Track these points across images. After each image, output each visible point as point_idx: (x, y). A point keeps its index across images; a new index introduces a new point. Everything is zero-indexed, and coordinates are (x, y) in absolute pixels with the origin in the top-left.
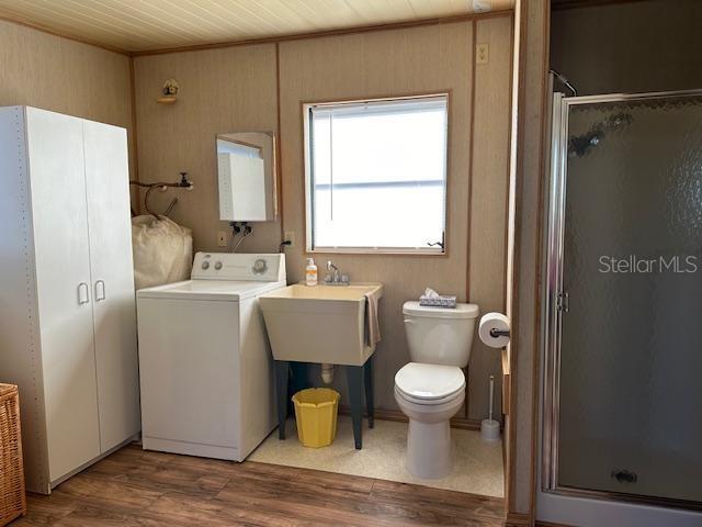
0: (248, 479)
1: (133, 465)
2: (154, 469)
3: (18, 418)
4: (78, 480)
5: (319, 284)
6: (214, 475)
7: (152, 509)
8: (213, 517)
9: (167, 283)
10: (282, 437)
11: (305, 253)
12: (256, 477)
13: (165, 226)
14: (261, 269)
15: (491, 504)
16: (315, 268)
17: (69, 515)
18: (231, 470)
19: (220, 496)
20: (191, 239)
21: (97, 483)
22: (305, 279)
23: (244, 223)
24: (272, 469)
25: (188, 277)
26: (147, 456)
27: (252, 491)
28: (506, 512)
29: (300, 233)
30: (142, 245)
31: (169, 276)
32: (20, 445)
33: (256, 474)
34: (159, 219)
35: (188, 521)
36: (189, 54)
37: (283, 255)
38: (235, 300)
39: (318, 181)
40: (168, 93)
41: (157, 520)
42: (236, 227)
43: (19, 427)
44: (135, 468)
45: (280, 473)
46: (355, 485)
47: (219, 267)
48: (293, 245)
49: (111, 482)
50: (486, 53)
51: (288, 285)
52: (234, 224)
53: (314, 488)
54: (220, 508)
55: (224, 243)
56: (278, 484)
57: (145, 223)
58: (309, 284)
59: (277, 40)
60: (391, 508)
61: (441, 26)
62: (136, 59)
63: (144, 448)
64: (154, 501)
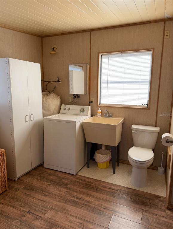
0: (77, 181)
1: (42, 173)
2: (48, 175)
3: (5, 160)
4: (25, 177)
5: (101, 117)
6: (67, 179)
7: (47, 189)
8: (66, 194)
9: (52, 114)
10: (88, 167)
11: (97, 106)
12: (80, 181)
13: (52, 95)
14: (82, 111)
15: (162, 199)
16: (100, 111)
17: (22, 189)
18: (72, 178)
19: (68, 186)
20: (60, 100)
21: (30, 178)
22: (97, 115)
23: (77, 95)
24: (85, 178)
25: (59, 112)
26: (46, 170)
27: (78, 186)
28: (167, 203)
29: (96, 99)
30: (45, 102)
31: (53, 112)
32: (6, 168)
33: (80, 180)
34: (50, 93)
35: (58, 194)
36: (61, 36)
37: (90, 107)
38: (74, 123)
39: (102, 81)
40: (54, 50)
41: (49, 193)
42: (75, 96)
43: (5, 163)
44: (42, 174)
45: (88, 180)
46: (113, 187)
47: (69, 110)
48: (93, 103)
49: (35, 178)
50: (168, 34)
51: (91, 117)
52: (74, 95)
53: (99, 187)
54: (69, 191)
55: (71, 101)
56: (87, 184)
57: (46, 94)
58: (98, 116)
59: (90, 31)
60: (125, 197)
61: (152, 24)
62: (43, 38)
63: (45, 167)
64: (47, 186)
